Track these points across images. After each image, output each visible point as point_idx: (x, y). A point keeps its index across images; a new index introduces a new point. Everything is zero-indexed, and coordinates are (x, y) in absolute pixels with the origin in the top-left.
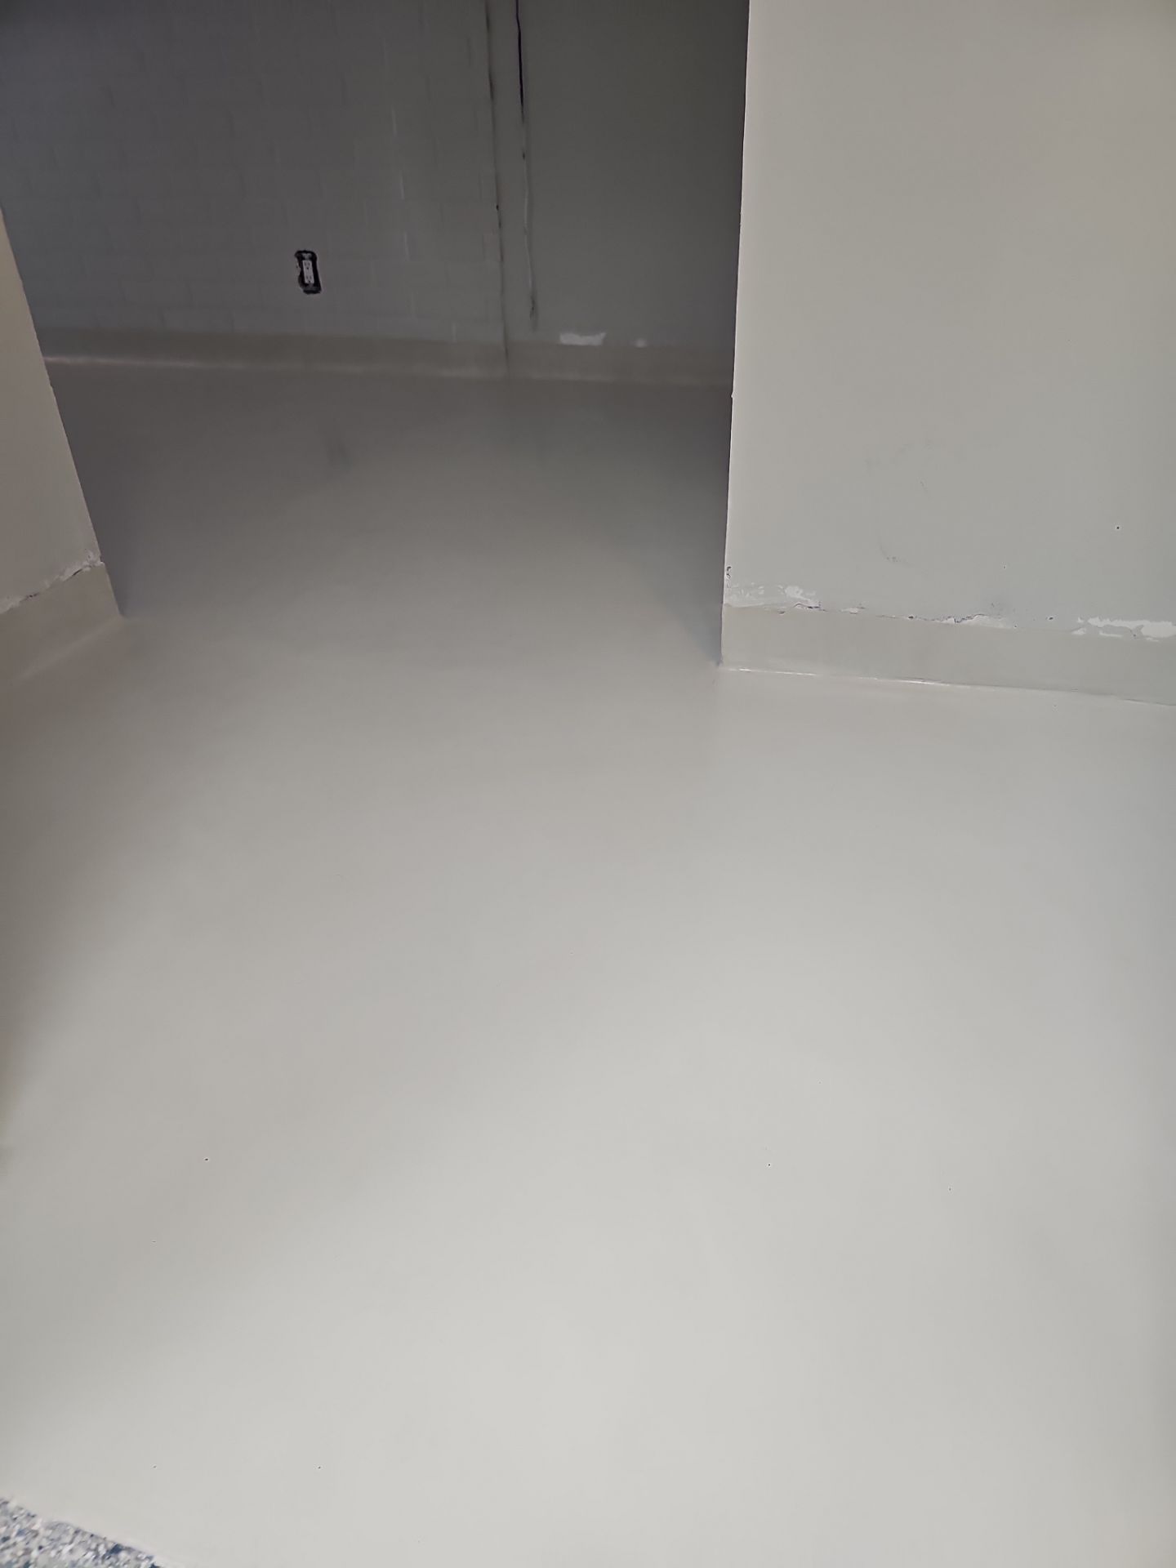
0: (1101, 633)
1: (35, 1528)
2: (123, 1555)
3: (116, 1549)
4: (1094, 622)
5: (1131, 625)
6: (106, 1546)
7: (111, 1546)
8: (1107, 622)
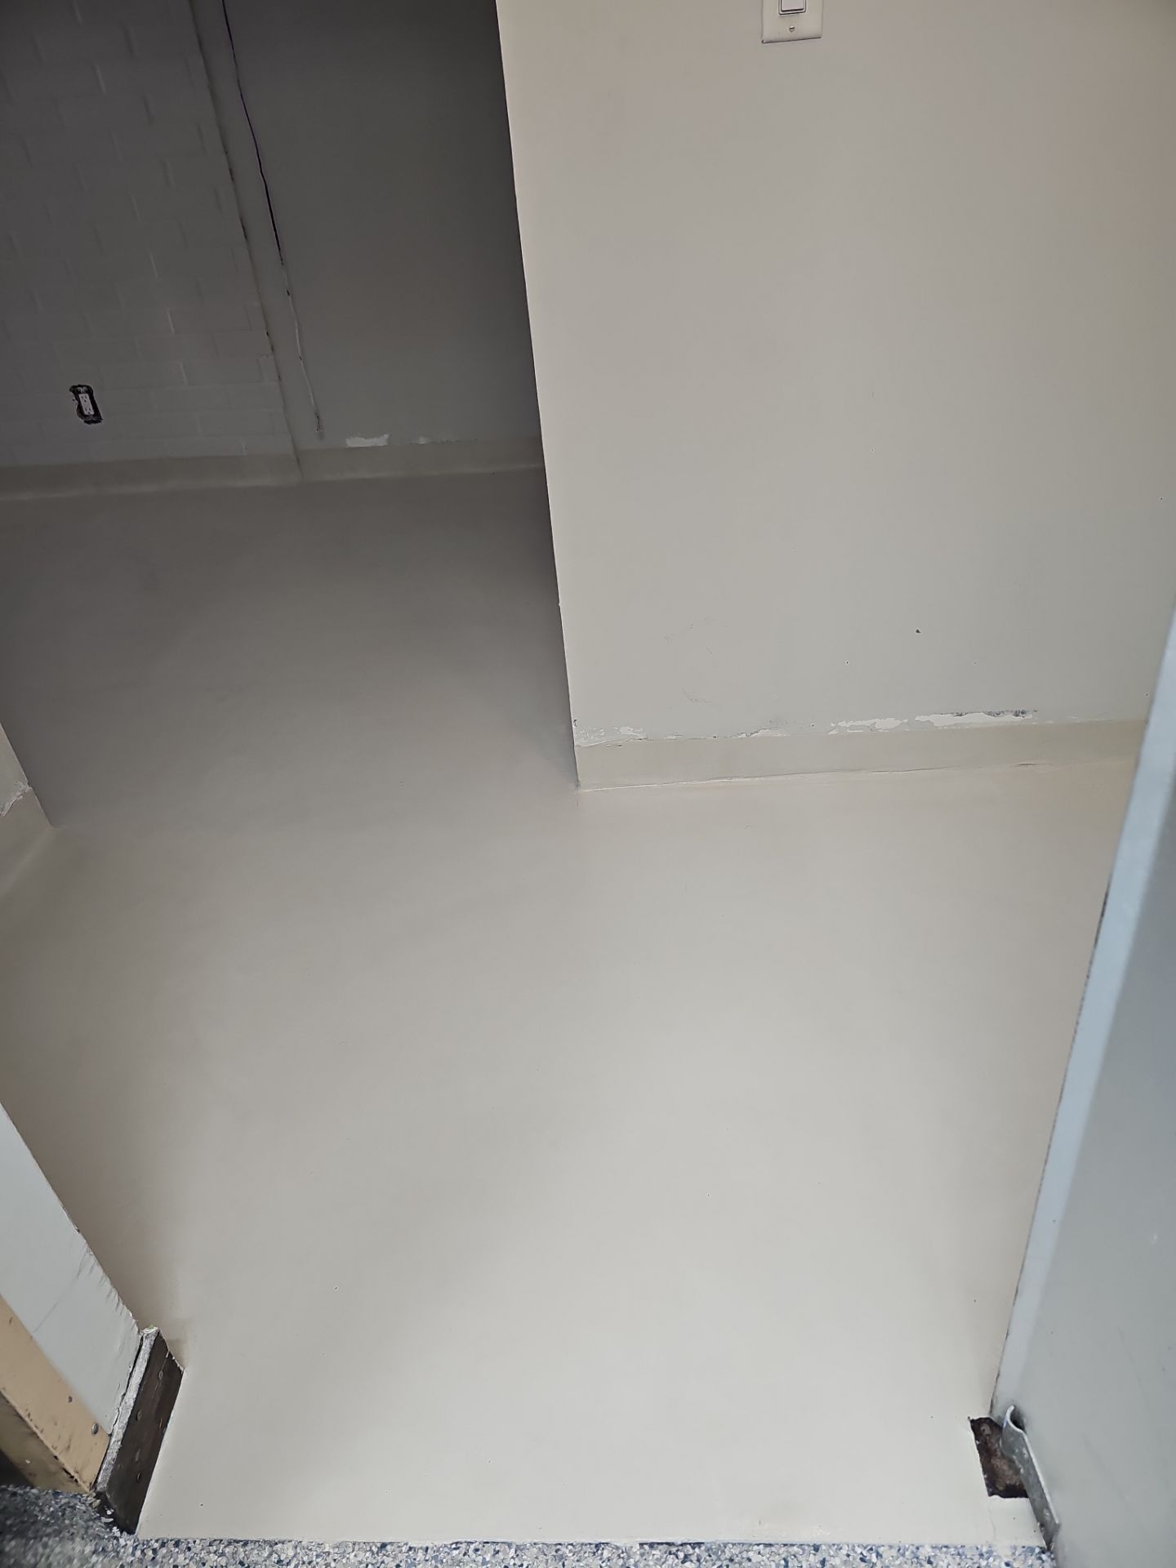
0: (848, 731)
1: (326, 1550)
2: (388, 1547)
3: (384, 1546)
4: (842, 724)
5: (868, 723)
6: (376, 1546)
7: (379, 1545)
8: (851, 723)
